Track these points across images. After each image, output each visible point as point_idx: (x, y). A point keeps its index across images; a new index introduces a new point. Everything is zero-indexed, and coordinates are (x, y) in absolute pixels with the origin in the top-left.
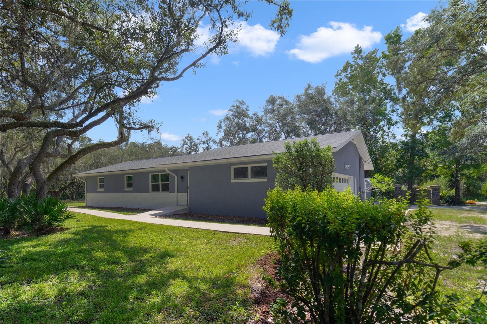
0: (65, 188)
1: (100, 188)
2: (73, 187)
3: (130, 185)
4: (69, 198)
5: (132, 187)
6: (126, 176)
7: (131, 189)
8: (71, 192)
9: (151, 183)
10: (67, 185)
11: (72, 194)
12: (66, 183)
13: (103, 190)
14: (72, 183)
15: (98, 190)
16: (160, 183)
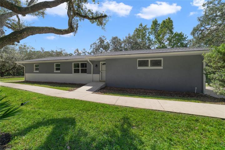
0: (9, 70)
1: (36, 70)
2: (14, 69)
3: (57, 69)
4: (12, 75)
5: (60, 70)
6: (55, 64)
7: (59, 71)
8: (13, 72)
9: (73, 68)
10: (10, 69)
11: (14, 73)
12: (10, 68)
13: (38, 71)
14: (14, 68)
15: (34, 72)
16: (80, 68)
